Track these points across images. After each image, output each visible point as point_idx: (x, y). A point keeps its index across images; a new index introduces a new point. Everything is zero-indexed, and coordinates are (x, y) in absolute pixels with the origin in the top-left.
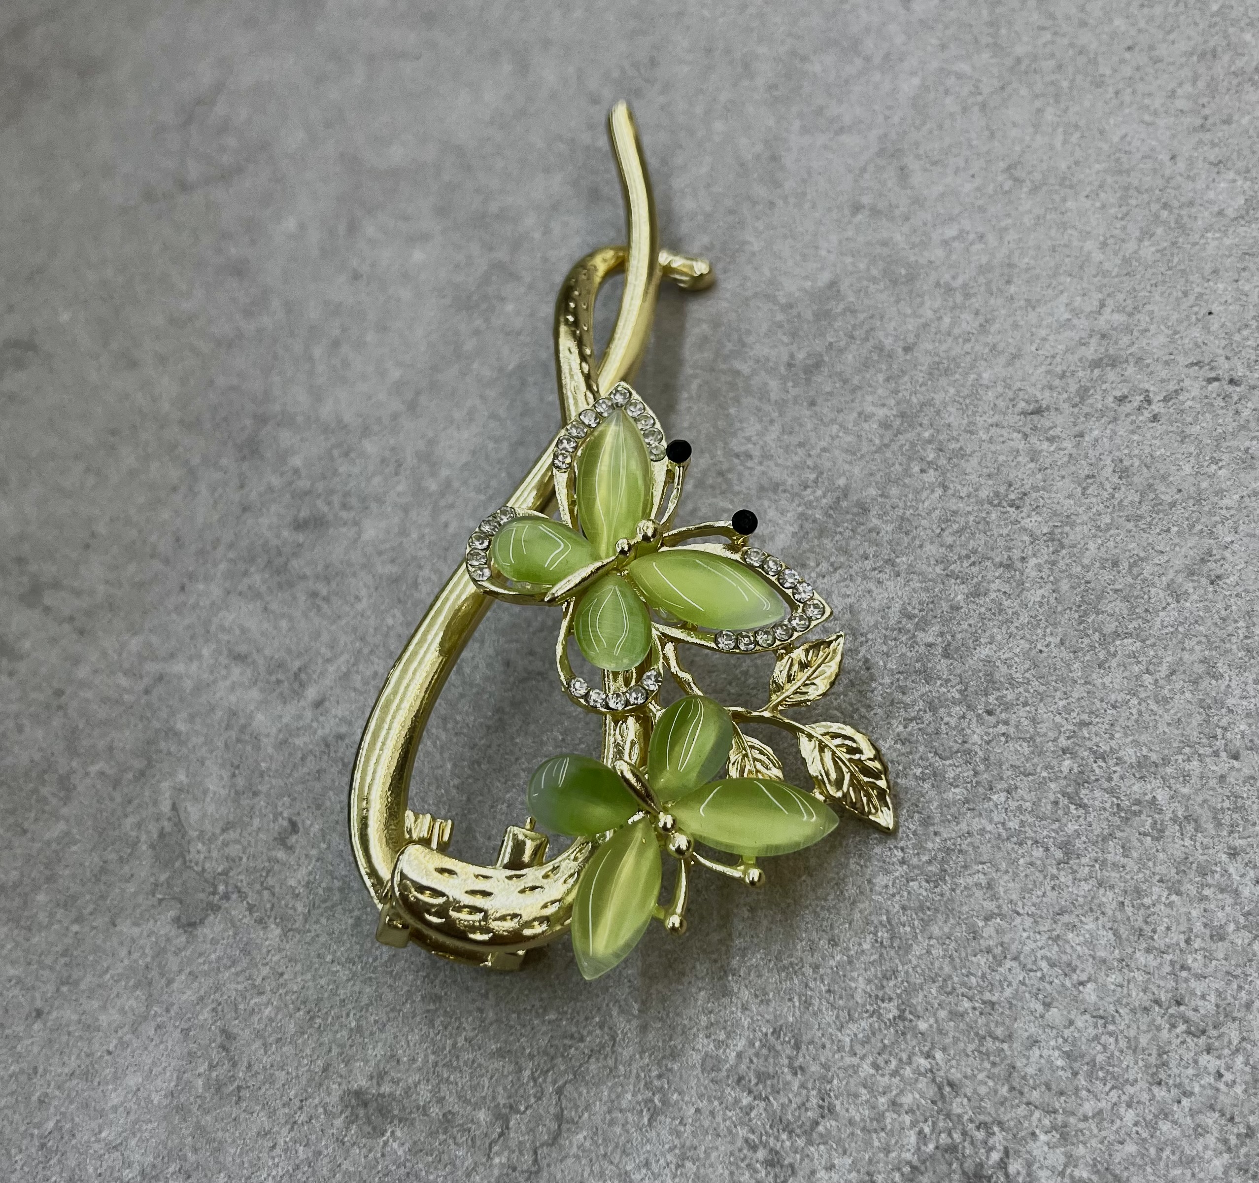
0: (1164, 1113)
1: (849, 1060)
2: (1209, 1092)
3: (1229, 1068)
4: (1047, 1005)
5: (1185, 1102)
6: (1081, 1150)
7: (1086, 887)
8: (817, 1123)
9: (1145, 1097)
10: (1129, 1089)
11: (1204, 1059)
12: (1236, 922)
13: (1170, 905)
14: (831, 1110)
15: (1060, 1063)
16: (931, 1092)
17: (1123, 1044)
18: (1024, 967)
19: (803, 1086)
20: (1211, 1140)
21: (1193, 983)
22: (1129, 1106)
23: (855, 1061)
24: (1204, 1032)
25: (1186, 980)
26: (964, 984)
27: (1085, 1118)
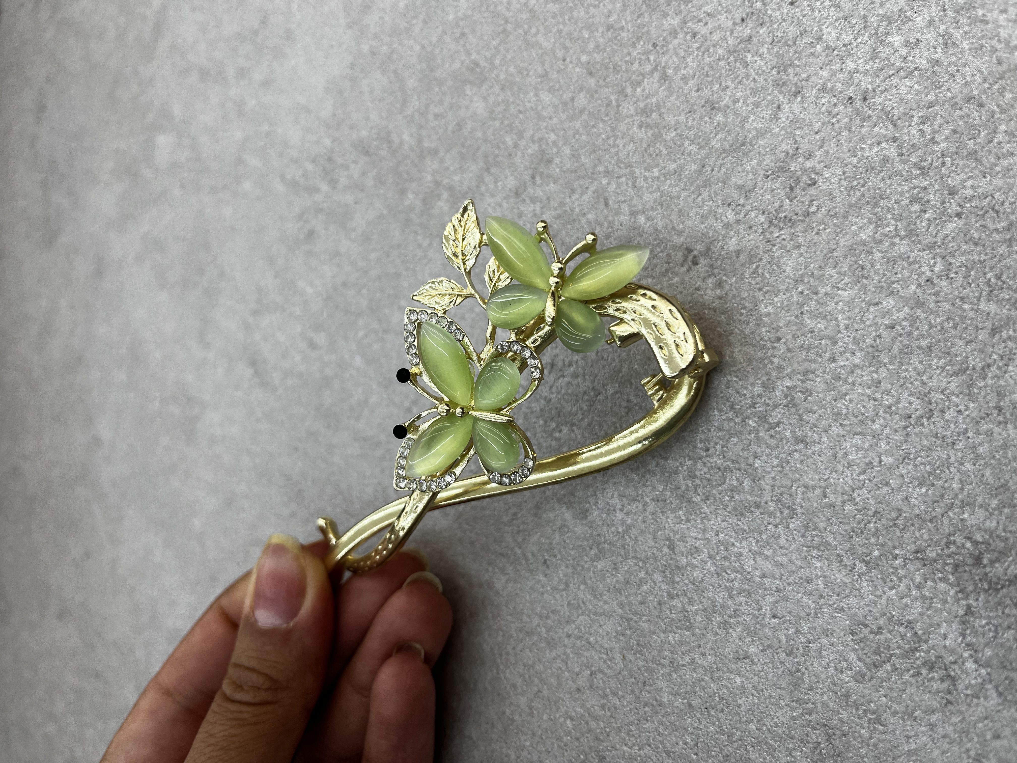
0: (974, 448)
1: (884, 600)
2: (968, 420)
3: (957, 406)
4: (887, 484)
5: (970, 434)
6: (980, 499)
7: (825, 439)
8: (916, 633)
9: (960, 454)
10: (953, 459)
11: (947, 416)
12: (873, 372)
13: (851, 401)
14: (910, 622)
15: (924, 490)
16: (918, 564)
17: (923, 454)
18: (860, 488)
19: (890, 632)
20: (997, 430)
21: (900, 406)
22: (962, 464)
23: (885, 598)
24: (931, 410)
25: (898, 409)
26: (859, 523)
27: (962, 489)
